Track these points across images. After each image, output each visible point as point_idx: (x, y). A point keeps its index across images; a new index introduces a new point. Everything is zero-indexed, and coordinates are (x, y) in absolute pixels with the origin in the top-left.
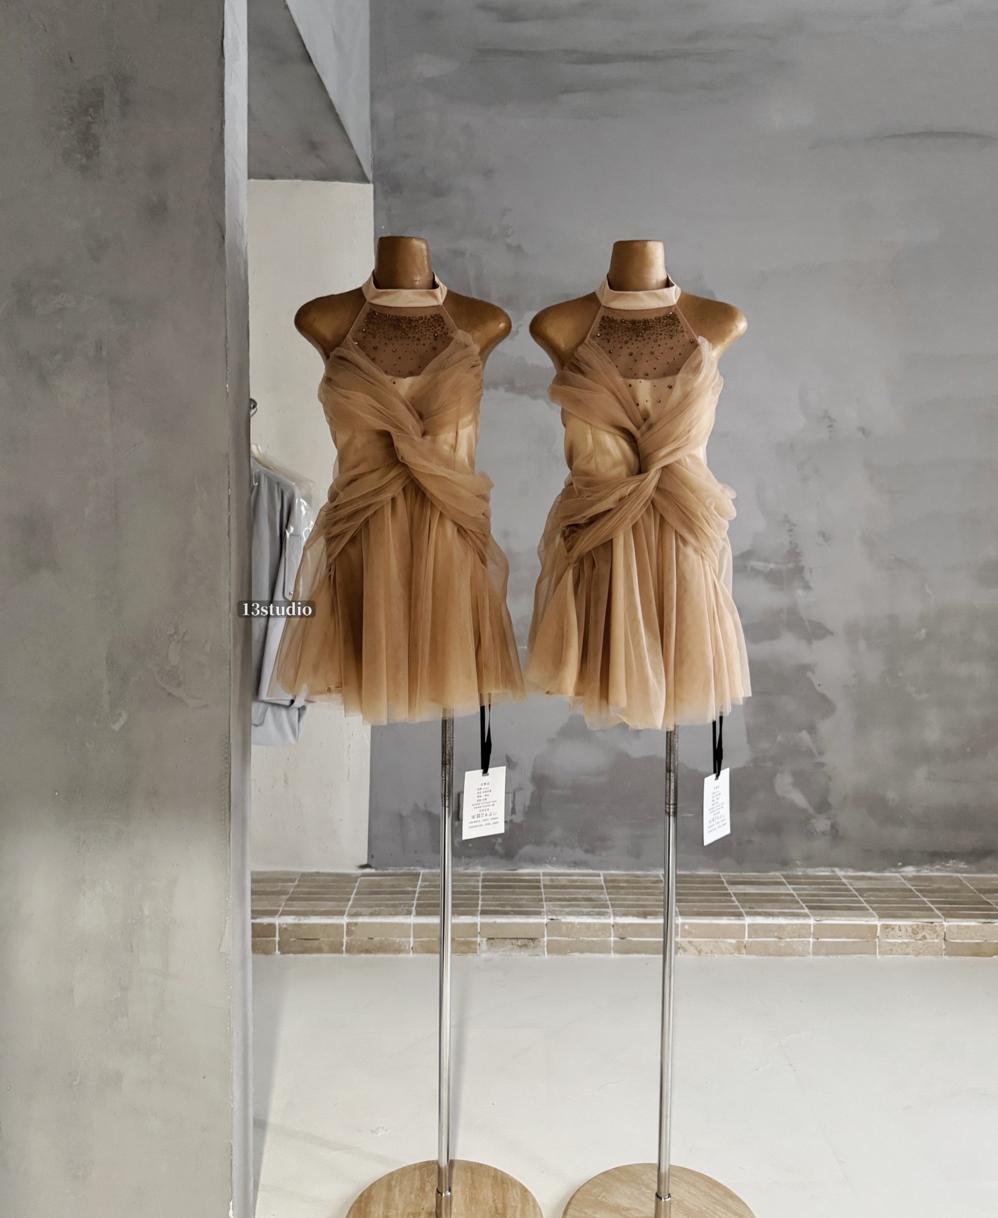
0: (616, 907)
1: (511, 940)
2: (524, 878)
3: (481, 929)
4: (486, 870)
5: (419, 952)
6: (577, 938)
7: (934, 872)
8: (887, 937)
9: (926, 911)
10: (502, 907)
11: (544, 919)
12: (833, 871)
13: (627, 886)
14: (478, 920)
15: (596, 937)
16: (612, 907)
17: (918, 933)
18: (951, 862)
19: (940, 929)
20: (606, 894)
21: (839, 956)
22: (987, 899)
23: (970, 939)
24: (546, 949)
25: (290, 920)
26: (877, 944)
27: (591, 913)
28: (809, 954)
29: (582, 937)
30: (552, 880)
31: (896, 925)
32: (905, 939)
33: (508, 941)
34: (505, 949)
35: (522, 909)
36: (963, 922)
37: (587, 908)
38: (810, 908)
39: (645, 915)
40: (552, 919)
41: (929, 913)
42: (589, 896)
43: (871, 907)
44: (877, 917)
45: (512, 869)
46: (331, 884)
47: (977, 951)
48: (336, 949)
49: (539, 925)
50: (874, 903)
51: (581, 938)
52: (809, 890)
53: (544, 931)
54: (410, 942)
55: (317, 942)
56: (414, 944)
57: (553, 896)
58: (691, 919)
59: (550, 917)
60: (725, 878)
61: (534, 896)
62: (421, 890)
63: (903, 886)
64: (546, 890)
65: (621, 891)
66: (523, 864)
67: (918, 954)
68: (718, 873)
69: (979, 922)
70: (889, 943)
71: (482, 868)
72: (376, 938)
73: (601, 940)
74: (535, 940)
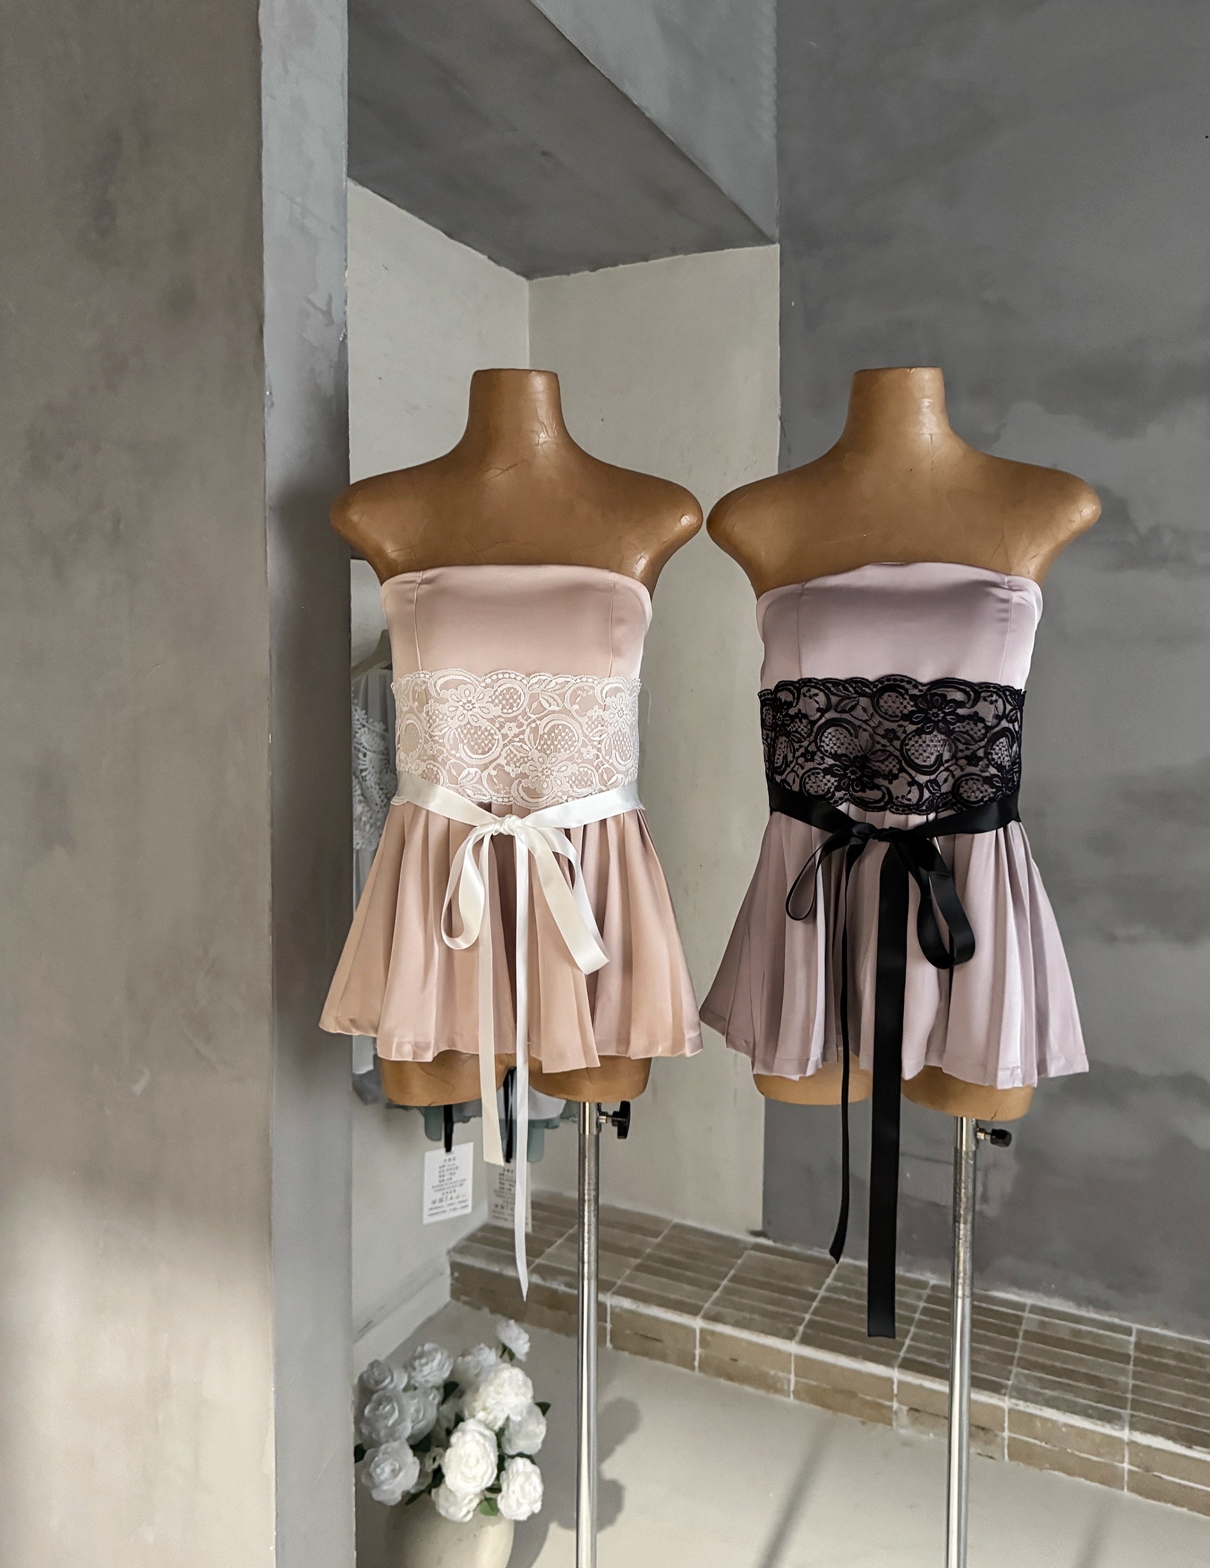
0: (1139, 1409)
1: (947, 1420)
3: (898, 1391)
4: (937, 1280)
5: (802, 1400)
6: (1059, 1447)
10: (939, 1361)
11: (1004, 1401)
14: (896, 1374)
15: (1097, 1456)
16: (1131, 1408)
24: (1005, 1451)
25: (626, 1303)
27: (1090, 1411)
29: (1070, 1448)
30: (1041, 1323)
39: (1189, 1441)
40: (1018, 1406)
42: (1097, 1373)
45: (980, 1287)
46: (706, 1253)
48: (684, 1361)
49: (995, 1409)
53: (1004, 1422)
54: (789, 1381)
56: (795, 1385)
57: (1033, 1358)
59: (1014, 1402)
61: (1002, 1351)
62: (828, 1294)
64: (1023, 1342)
65: (1160, 1374)
71: (934, 1276)
72: (742, 1363)
73: (1104, 1463)
74: (987, 1432)
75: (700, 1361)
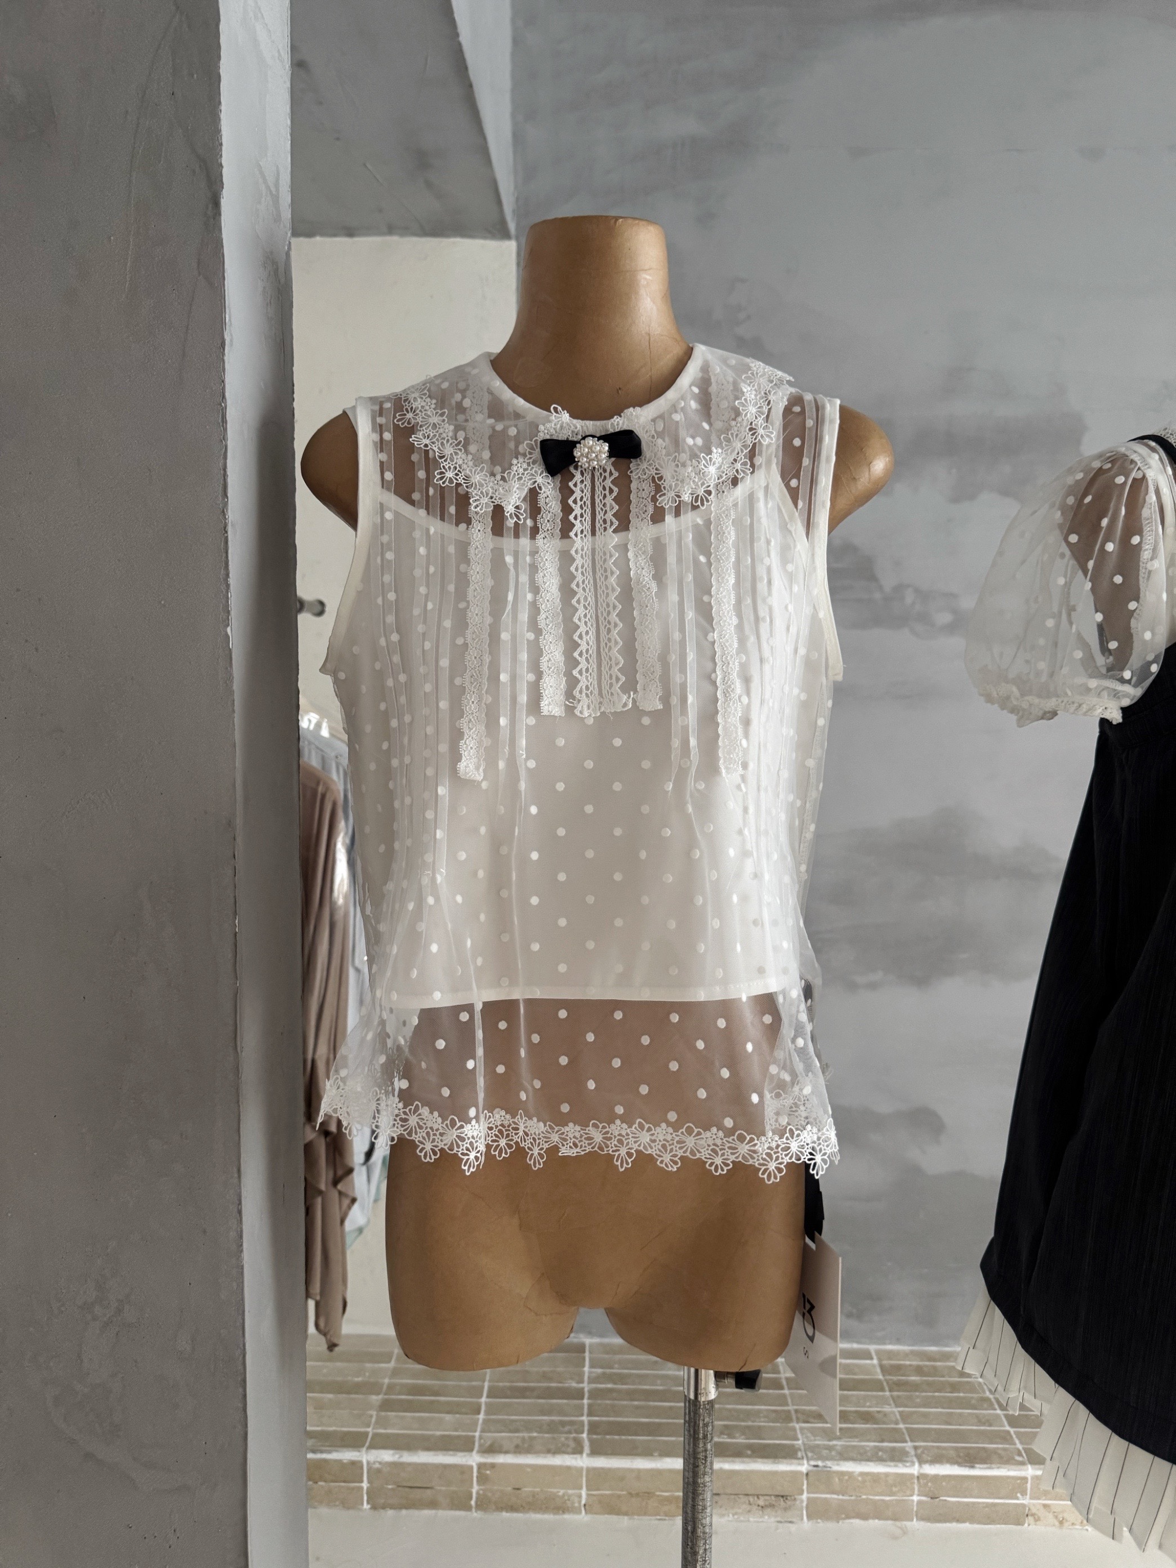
0: (916, 1438)
1: (747, 1497)
5: (596, 1514)
6: (857, 1496)
10: (730, 1436)
11: (803, 1464)
15: (890, 1496)
16: (912, 1441)
24: (805, 1512)
25: (387, 1456)
27: (880, 1454)
29: (865, 1495)
33: (744, 1499)
34: (740, 1511)
35: (764, 1443)
37: (869, 1441)
39: (970, 1459)
40: (816, 1467)
42: (866, 1409)
48: (459, 1503)
49: (795, 1474)
51: (864, 1497)
53: (803, 1485)
54: (580, 1496)
55: (429, 1492)
56: (587, 1499)
59: (813, 1463)
62: (590, 1387)
72: (526, 1489)
73: (896, 1500)
74: (787, 1499)
75: (477, 1498)
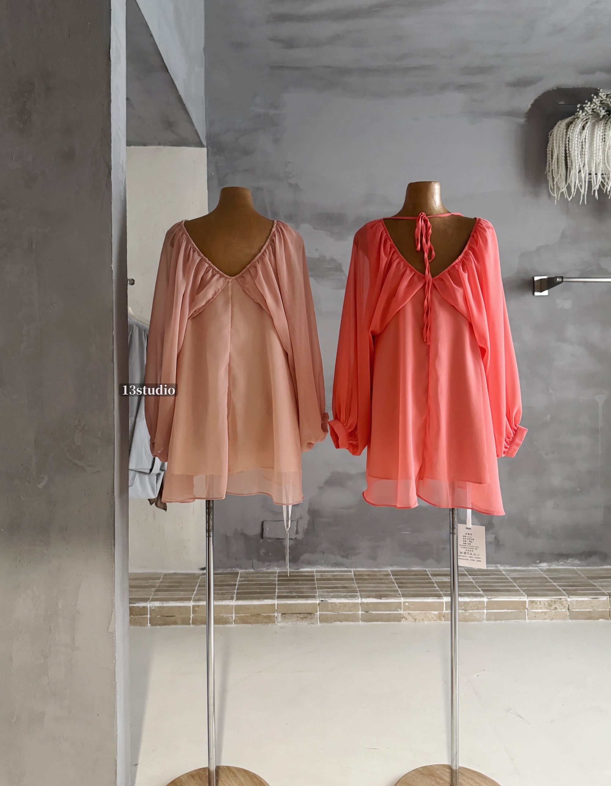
0: (362, 592)
1: (296, 614)
2: (304, 574)
3: (277, 607)
4: (280, 570)
7: (559, 566)
8: (533, 609)
9: (556, 592)
10: (291, 594)
11: (317, 600)
12: (496, 567)
13: (369, 578)
14: (276, 602)
16: (360, 592)
17: (552, 606)
18: (570, 560)
19: (566, 603)
20: (356, 583)
21: (503, 621)
22: (594, 582)
23: (584, 609)
25: (157, 604)
26: (527, 613)
27: (347, 596)
28: (484, 620)
29: (341, 611)
30: (321, 575)
31: (538, 601)
32: (544, 609)
33: (295, 615)
34: (294, 620)
35: (303, 594)
36: (579, 598)
37: (343, 593)
38: (483, 590)
39: (380, 597)
40: (322, 601)
41: (559, 592)
42: (345, 585)
43: (522, 590)
44: (526, 596)
45: (296, 568)
46: (183, 580)
47: (589, 616)
48: (186, 622)
50: (524, 587)
52: (482, 578)
55: (174, 618)
57: (322, 586)
58: (409, 599)
59: (321, 599)
60: (429, 572)
61: (310, 586)
62: (239, 583)
63: (540, 576)
64: (318, 582)
65: (365, 581)
66: (303, 565)
67: (552, 619)
68: (425, 569)
69: (590, 598)
70: (534, 612)
71: (278, 569)
73: (353, 614)
74: (311, 614)
